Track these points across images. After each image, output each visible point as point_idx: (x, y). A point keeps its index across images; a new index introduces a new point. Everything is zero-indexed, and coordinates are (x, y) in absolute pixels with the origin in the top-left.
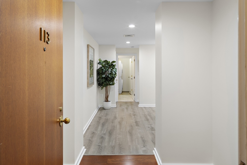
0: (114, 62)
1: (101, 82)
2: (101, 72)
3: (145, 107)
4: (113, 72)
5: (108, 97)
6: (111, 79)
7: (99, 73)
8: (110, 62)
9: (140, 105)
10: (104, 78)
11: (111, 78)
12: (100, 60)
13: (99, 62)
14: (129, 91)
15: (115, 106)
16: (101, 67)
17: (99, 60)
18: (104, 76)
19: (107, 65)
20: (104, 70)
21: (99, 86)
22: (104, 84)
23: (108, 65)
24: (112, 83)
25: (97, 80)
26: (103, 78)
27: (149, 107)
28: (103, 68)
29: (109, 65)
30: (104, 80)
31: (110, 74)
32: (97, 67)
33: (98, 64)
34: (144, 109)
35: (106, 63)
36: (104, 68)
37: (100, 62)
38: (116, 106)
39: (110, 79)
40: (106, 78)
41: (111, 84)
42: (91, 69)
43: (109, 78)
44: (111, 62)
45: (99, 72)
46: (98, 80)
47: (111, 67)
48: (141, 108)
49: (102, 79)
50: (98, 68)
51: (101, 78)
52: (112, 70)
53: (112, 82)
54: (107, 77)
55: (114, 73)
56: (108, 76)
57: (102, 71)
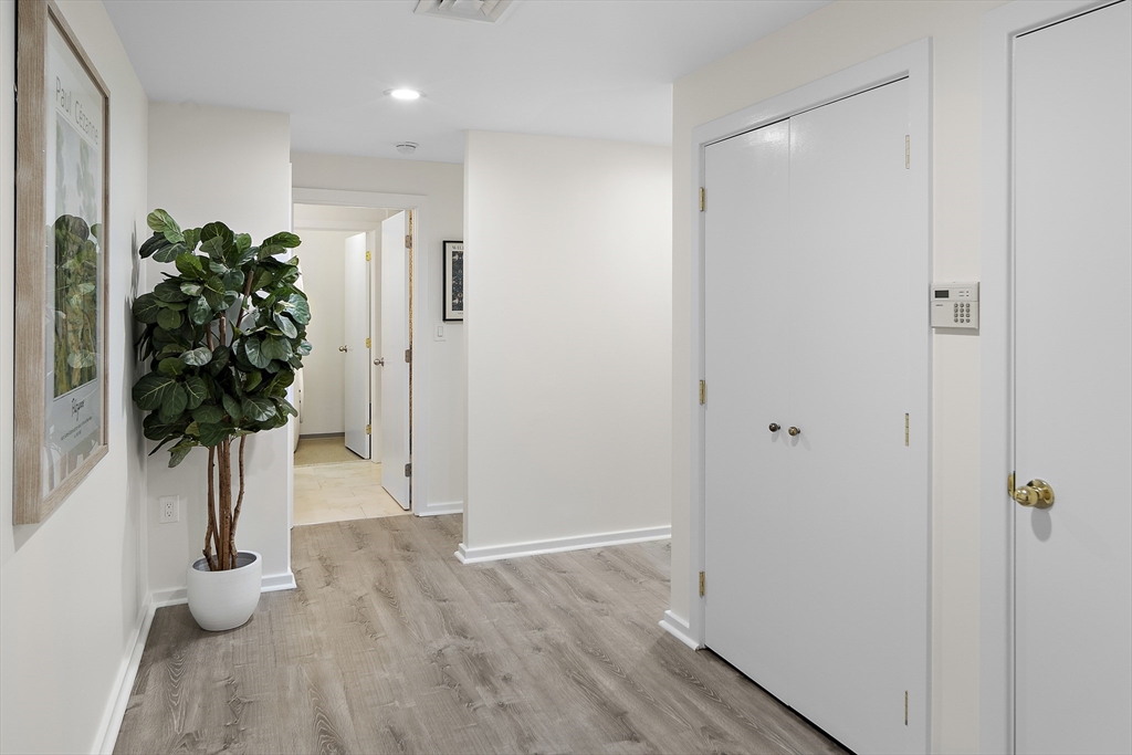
0: (284, 240)
1: (172, 411)
2: (170, 323)
3: (507, 565)
4: (285, 321)
5: (232, 526)
6: (267, 377)
7: (156, 332)
8: (247, 239)
9: (475, 552)
10: (204, 370)
11: (263, 372)
12: (158, 220)
13: (145, 234)
14: (343, 434)
15: (287, 579)
16: (173, 283)
17: (153, 220)
18: (199, 357)
19: (224, 269)
20: (203, 302)
21: (150, 444)
22: (199, 425)
23: (231, 263)
24: (272, 411)
25: (133, 390)
26: (190, 370)
27: (538, 559)
28: (193, 289)
29: (246, 268)
30: (199, 392)
31: (261, 336)
32: (134, 283)
33: (145, 252)
34: (506, 576)
35: (219, 251)
36: (205, 292)
37: (158, 236)
38: (293, 585)
39: (259, 377)
40: (214, 373)
41: (263, 418)
42: (76, 300)
43: (249, 369)
44: (256, 243)
45: (152, 327)
46: (138, 393)
47: (256, 279)
48: (488, 573)
49: (180, 379)
50: (146, 288)
51: (168, 376)
52: (276, 306)
53: (275, 402)
54: (226, 369)
55: (288, 330)
56: (238, 360)
57: (184, 313)
